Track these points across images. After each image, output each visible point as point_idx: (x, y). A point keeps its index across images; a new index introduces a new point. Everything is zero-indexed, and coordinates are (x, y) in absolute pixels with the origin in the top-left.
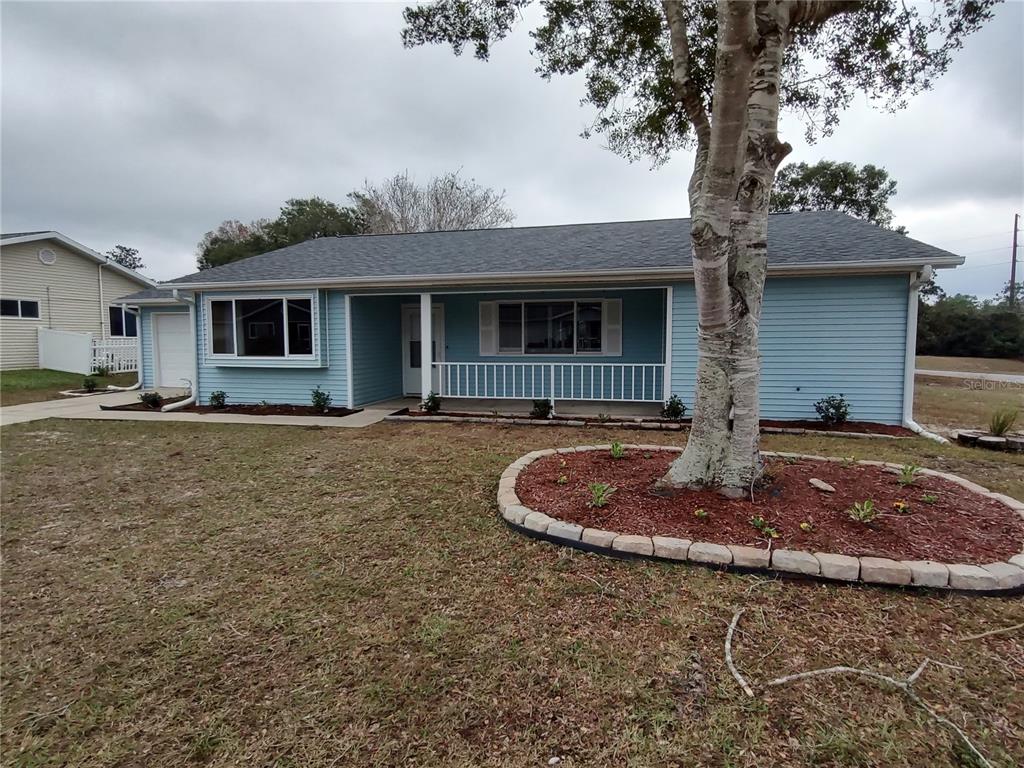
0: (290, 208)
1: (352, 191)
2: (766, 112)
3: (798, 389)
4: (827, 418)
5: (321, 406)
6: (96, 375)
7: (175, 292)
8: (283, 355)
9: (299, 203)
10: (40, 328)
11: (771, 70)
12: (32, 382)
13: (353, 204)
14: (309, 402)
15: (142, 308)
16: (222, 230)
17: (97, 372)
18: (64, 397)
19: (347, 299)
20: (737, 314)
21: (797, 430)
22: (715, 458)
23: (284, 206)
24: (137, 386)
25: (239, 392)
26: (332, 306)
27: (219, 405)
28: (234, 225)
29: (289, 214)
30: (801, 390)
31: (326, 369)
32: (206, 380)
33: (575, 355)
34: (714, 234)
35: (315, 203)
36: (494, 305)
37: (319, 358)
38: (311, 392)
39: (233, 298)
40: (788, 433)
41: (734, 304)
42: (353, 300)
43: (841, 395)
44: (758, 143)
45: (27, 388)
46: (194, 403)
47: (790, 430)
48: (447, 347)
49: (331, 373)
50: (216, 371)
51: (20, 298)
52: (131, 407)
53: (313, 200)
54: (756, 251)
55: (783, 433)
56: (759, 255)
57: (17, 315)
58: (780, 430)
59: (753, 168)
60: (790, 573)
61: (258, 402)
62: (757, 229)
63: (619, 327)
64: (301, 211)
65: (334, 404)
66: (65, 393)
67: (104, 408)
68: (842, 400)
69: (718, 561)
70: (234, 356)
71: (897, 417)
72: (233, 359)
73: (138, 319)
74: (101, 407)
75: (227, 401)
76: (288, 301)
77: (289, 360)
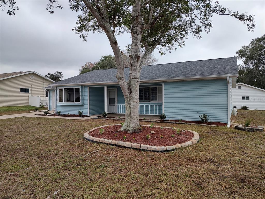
0: (103, 58)
2: (135, 50)
3: (198, 112)
4: (203, 120)
5: (81, 115)
6: (41, 107)
7: (51, 87)
10: (29, 95)
11: (136, 41)
12: (25, 109)
14: (77, 114)
16: (86, 65)
17: (41, 106)
18: (30, 112)
19: (88, 88)
20: (129, 93)
22: (128, 125)
23: (101, 58)
24: (48, 110)
26: (85, 90)
27: (59, 114)
28: (89, 64)
29: (102, 60)
30: (199, 113)
31: (83, 106)
32: (58, 108)
33: (150, 102)
34: (119, 77)
37: (81, 103)
38: (78, 111)
39: (63, 88)
41: (128, 91)
42: (90, 88)
44: (133, 56)
45: (24, 110)
46: (55, 114)
47: (188, 123)
48: (118, 100)
49: (84, 107)
50: (60, 106)
51: (25, 88)
52: (42, 115)
53: (109, 56)
54: (134, 79)
56: (135, 80)
57: (24, 92)
59: (133, 62)
60: (120, 146)
61: (67, 114)
62: (134, 75)
63: (161, 94)
64: (105, 59)
65: (84, 114)
66: (31, 111)
67: (35, 115)
68: (206, 115)
69: (109, 143)
70: (63, 102)
71: (226, 121)
73: (49, 93)
75: (61, 114)
76: (75, 89)
77: (75, 103)
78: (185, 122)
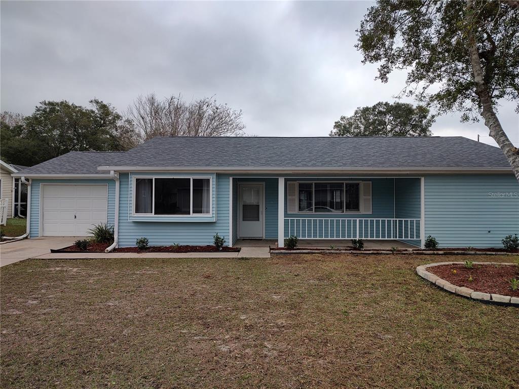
0: (44, 106)
1: (93, 99)
3: (489, 232)
4: (509, 247)
5: (219, 246)
7: (112, 172)
8: (189, 214)
9: (50, 104)
13: (94, 108)
14: (212, 243)
15: (33, 180)
19: (231, 180)
21: (503, 253)
23: (39, 105)
24: (25, 236)
25: (156, 238)
26: (223, 183)
27: (143, 247)
29: (43, 111)
30: (491, 232)
31: (215, 222)
35: (64, 105)
36: (297, 183)
39: (154, 178)
40: (487, 255)
43: (516, 235)
46: (116, 246)
47: (499, 253)
48: (266, 209)
49: (217, 225)
52: (69, 250)
53: (62, 103)
55: (496, 255)
58: (494, 253)
61: (172, 244)
63: (370, 198)
64: (53, 110)
67: (53, 251)
68: (516, 237)
70: (153, 214)
72: (151, 217)
73: (29, 188)
74: (51, 250)
75: (150, 244)
76: (194, 180)
77: (193, 217)
78: (493, 251)
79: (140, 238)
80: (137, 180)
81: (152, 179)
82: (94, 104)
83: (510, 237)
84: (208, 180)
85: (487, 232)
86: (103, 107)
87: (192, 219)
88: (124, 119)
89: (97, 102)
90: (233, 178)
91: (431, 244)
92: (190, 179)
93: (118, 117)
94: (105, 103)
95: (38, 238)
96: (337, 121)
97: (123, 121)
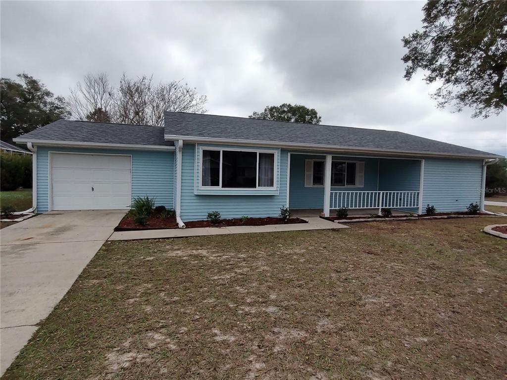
1: (22, 73)
3: (457, 201)
5: (286, 218)
8: (255, 187)
14: (278, 215)
15: (39, 147)
19: (289, 155)
24: (31, 210)
25: (227, 212)
27: (215, 221)
36: (312, 161)
49: (276, 198)
63: (363, 174)
70: (220, 187)
72: (219, 190)
77: (259, 190)
79: (211, 211)
80: (204, 151)
81: (220, 152)
82: (23, 78)
83: (472, 204)
84: (272, 155)
85: (455, 201)
86: (33, 83)
87: (258, 192)
88: (55, 96)
89: (26, 77)
90: (291, 154)
91: (430, 211)
92: (256, 153)
93: (48, 94)
94: (34, 78)
95: (46, 213)
96: (250, 115)
97: (53, 98)
